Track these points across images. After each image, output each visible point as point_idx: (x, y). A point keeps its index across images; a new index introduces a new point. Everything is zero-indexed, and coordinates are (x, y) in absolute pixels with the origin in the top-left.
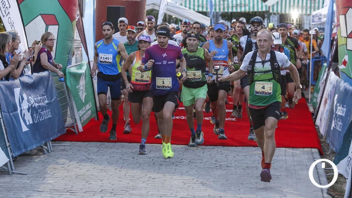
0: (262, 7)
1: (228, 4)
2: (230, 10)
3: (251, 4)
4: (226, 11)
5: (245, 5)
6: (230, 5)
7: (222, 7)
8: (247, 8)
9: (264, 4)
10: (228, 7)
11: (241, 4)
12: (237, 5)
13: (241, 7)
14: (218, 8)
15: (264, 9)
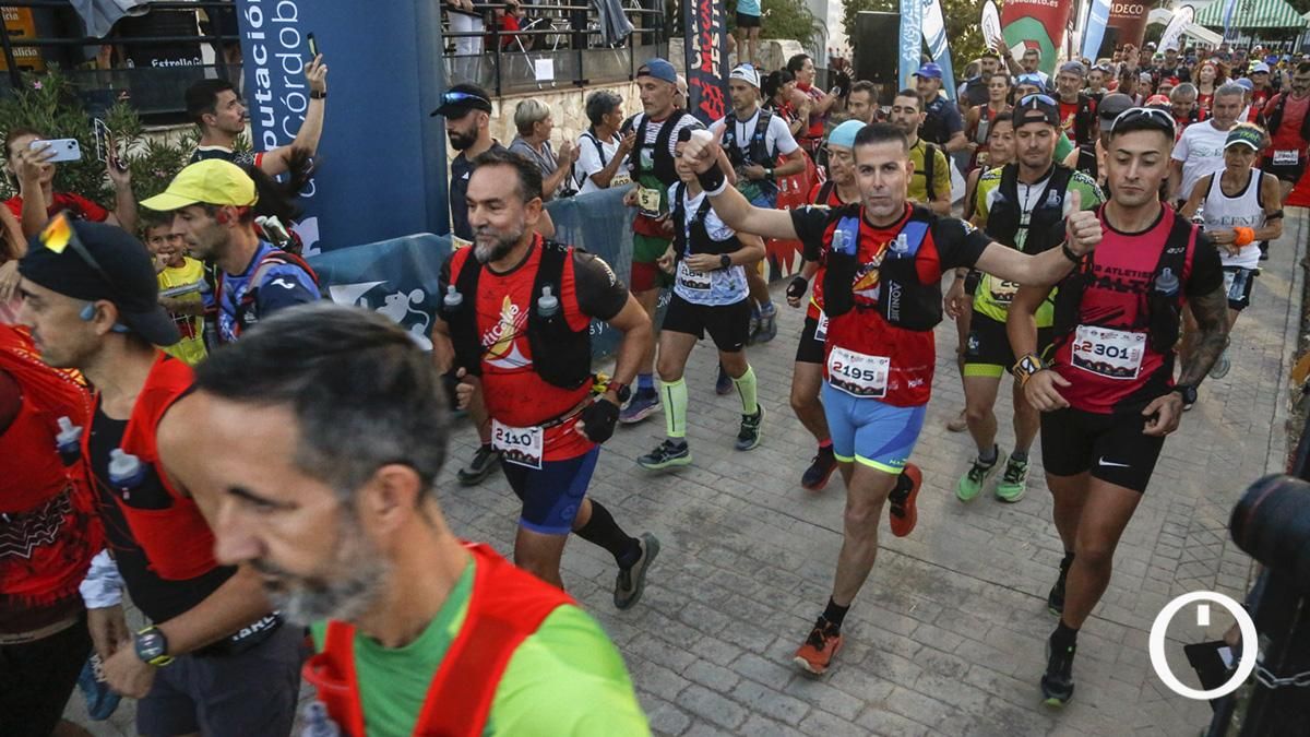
0: (1297, 22)
1: (1252, 18)
2: (1253, 25)
3: (1283, 19)
4: (1248, 25)
5: (1274, 20)
6: (1255, 19)
7: (1243, 21)
8: (1277, 22)
9: (1301, 17)
10: (1252, 21)
11: (1269, 18)
12: (1263, 19)
13: (1268, 21)
14: (1238, 21)
15: (1299, 24)
